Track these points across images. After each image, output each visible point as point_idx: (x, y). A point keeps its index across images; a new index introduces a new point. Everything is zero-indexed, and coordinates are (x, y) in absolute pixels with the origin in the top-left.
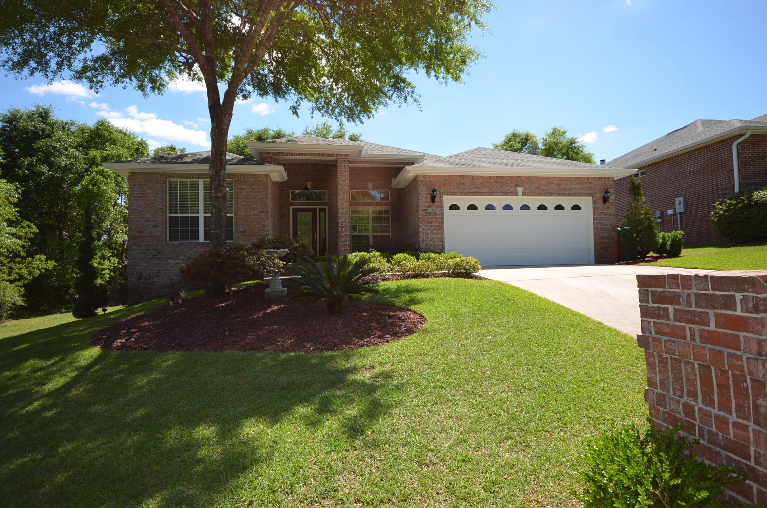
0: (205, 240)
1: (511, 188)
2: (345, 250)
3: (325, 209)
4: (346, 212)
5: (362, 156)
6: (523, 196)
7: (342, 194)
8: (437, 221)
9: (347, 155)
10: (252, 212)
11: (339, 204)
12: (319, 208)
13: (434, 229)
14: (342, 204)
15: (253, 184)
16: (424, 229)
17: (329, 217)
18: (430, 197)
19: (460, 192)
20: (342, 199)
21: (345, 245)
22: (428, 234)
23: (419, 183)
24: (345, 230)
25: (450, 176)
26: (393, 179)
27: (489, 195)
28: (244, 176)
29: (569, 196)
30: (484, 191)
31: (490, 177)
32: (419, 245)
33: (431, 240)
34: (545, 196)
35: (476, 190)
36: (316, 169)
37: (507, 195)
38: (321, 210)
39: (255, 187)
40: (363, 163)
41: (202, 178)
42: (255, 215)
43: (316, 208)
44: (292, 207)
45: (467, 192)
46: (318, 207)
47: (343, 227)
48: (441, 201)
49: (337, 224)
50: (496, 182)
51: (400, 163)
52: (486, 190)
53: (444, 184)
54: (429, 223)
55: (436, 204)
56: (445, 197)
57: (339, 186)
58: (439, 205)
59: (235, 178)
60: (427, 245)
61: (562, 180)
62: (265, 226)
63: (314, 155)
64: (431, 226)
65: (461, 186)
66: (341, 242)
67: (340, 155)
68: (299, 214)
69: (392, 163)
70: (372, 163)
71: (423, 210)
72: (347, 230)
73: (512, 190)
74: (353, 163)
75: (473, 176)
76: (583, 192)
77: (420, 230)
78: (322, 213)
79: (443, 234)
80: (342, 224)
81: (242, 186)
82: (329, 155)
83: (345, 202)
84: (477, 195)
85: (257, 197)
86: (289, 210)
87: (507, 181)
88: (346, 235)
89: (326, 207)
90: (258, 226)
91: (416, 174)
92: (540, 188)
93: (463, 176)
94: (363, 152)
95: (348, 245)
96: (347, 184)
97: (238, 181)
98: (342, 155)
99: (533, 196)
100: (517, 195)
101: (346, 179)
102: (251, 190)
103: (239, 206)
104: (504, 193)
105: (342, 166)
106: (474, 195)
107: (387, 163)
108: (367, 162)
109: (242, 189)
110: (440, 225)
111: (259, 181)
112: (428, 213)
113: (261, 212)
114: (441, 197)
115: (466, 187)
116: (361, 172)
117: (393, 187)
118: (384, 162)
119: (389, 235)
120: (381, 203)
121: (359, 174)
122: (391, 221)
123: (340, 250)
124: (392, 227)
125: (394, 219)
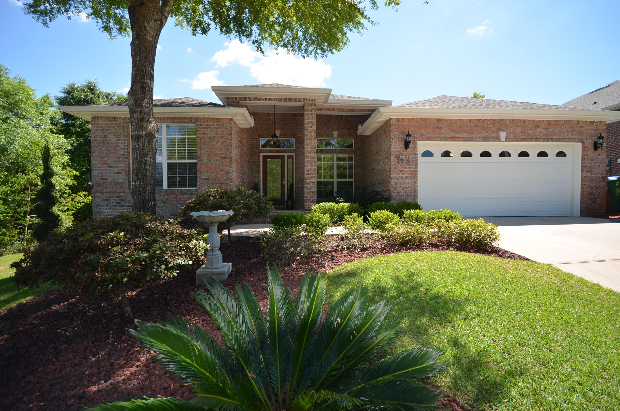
0: (168, 187)
1: (492, 132)
2: (311, 197)
3: (293, 156)
4: (313, 158)
5: (329, 102)
6: (505, 141)
7: (309, 140)
8: (410, 168)
9: (315, 100)
10: (216, 158)
11: (306, 150)
12: (287, 156)
13: (407, 177)
14: (308, 151)
15: (216, 128)
16: (395, 178)
17: (296, 164)
18: (403, 143)
19: (436, 138)
20: (308, 145)
21: (311, 192)
22: (400, 183)
23: (392, 127)
24: (311, 177)
25: (425, 120)
26: (360, 125)
27: (468, 140)
28: (207, 121)
29: (557, 141)
30: (462, 136)
31: (470, 120)
32: (390, 194)
33: (403, 190)
34: (531, 141)
35: (453, 135)
36: (284, 118)
37: (488, 141)
38: (289, 157)
39: (218, 131)
40: (329, 110)
41: (164, 122)
42: (219, 161)
43: (284, 156)
44: (262, 154)
45: (444, 137)
46: (286, 154)
47: (309, 174)
48: (415, 147)
49: (304, 170)
50: (477, 126)
51: (367, 110)
52: (465, 135)
53: (419, 128)
54: (401, 171)
55: (409, 150)
56: (419, 142)
57: (306, 132)
58: (412, 151)
59: (197, 123)
60: (398, 195)
61: (550, 124)
62: (228, 173)
63: (281, 100)
64: (404, 174)
65: (437, 131)
66: (308, 189)
67: (307, 100)
68: (269, 161)
69: (358, 110)
70: (338, 110)
71: (395, 156)
72: (314, 177)
73: (494, 135)
74: (320, 110)
75: (451, 120)
76: (572, 137)
77: (392, 178)
78: (290, 160)
79: (416, 183)
80: (308, 171)
81: (205, 131)
82: (296, 100)
83: (312, 148)
84: (455, 140)
85: (220, 143)
86: (259, 157)
87: (488, 125)
88: (313, 182)
89: (294, 154)
90: (221, 173)
91: (388, 118)
92: (526, 132)
93: (440, 119)
94: (331, 98)
95: (315, 192)
96: (314, 130)
97: (201, 125)
98: (309, 100)
99: (517, 141)
100: (499, 141)
101: (313, 125)
102: (213, 134)
103: (203, 152)
104: (485, 138)
105: (309, 111)
106: (452, 140)
107: (353, 110)
108: (333, 109)
109: (205, 134)
110: (414, 173)
111: (222, 125)
112: (401, 159)
113: (225, 158)
114: (415, 143)
115: (443, 131)
116: (327, 121)
117: (358, 134)
118: (350, 109)
119: (352, 181)
120: (346, 150)
121: (325, 123)
122: (355, 168)
123: (306, 197)
124: (355, 174)
125: (358, 166)
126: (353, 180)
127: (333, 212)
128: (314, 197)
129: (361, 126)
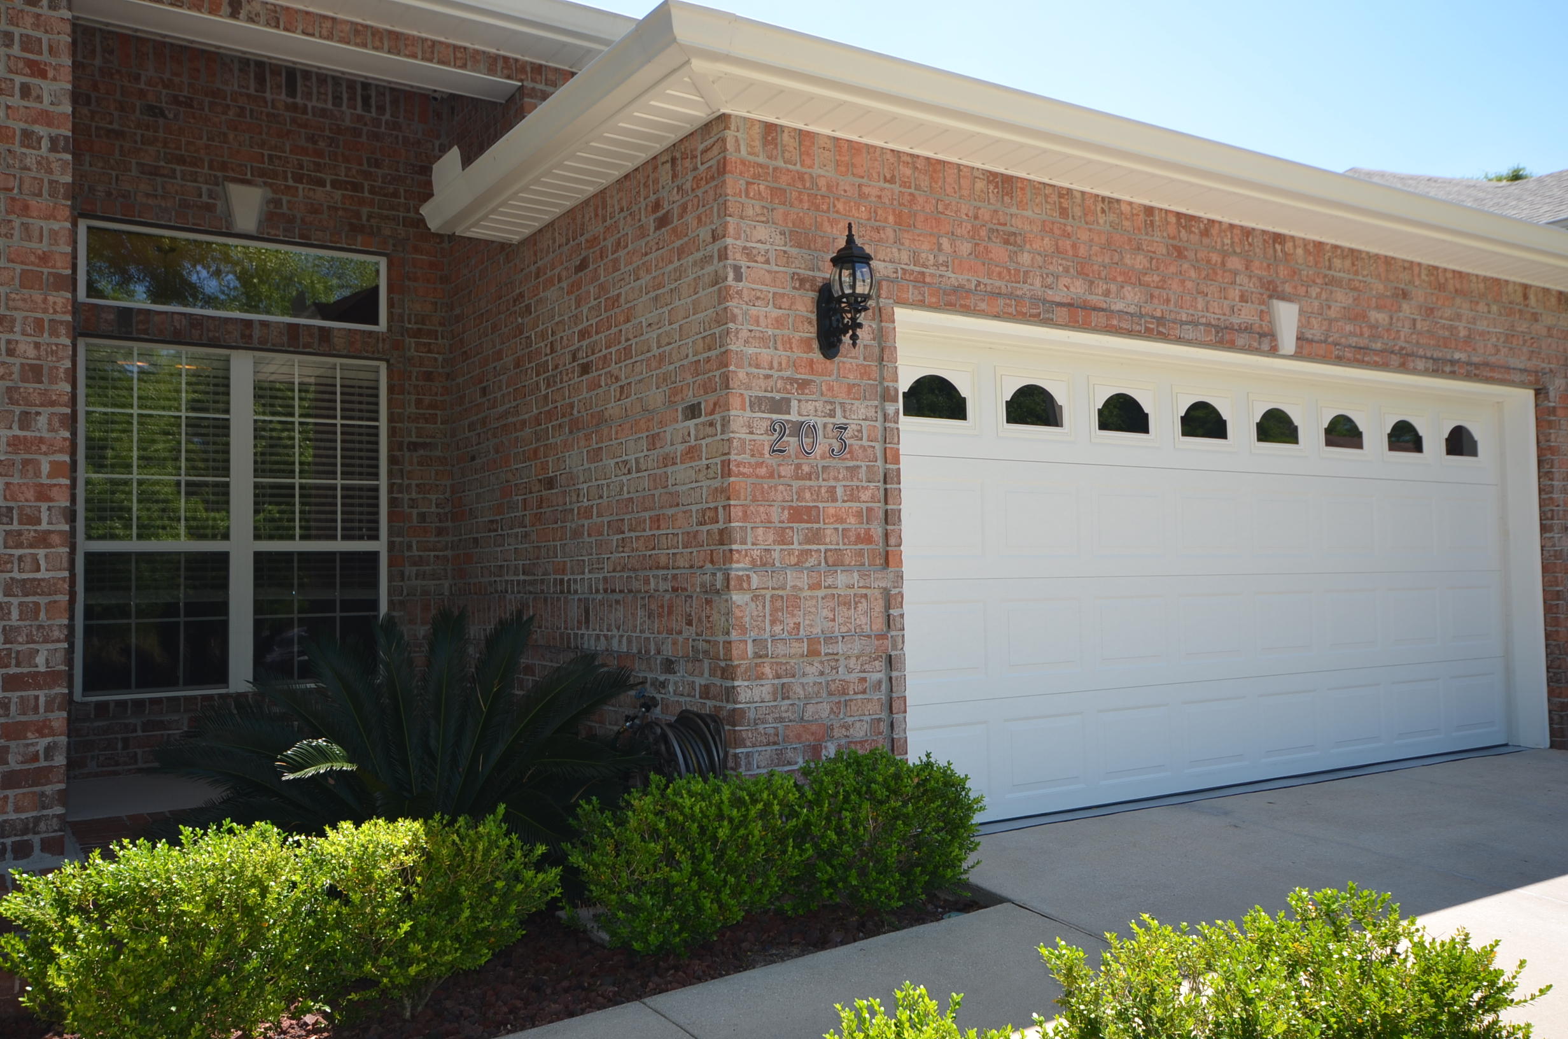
1: (1243, 298)
2: (14, 731)
4: (34, 372)
6: (1298, 356)
8: (853, 497)
13: (835, 562)
16: (763, 564)
18: (805, 306)
19: (996, 295)
21: (13, 682)
22: (794, 602)
23: (733, 184)
24: (15, 540)
25: (935, 166)
26: (454, 154)
27: (1148, 334)
29: (1469, 377)
30: (1119, 306)
31: (1149, 211)
32: (730, 694)
33: (813, 653)
34: (1384, 366)
35: (1078, 289)
37: (1231, 346)
45: (1036, 300)
48: (884, 352)
50: (1179, 253)
51: (494, 63)
52: (1129, 299)
53: (899, 217)
54: (797, 515)
55: (851, 357)
56: (902, 314)
58: (865, 373)
60: (783, 692)
61: (1441, 287)
64: (815, 537)
65: (999, 252)
70: (278, 17)
71: (757, 404)
72: (43, 540)
73: (1247, 314)
75: (1066, 194)
76: (1514, 362)
77: (738, 567)
79: (891, 600)
84: (1085, 326)
87: (1225, 255)
88: (30, 586)
91: (701, 114)
92: (1364, 316)
93: (1008, 180)
95: (51, 677)
96: (46, 118)
99: (1340, 360)
100: (1273, 351)
101: (39, 71)
104: (1218, 329)
106: (1073, 324)
110: (877, 530)
112: (798, 428)
114: (884, 317)
115: (1025, 258)
116: (175, 100)
117: (433, 225)
118: (375, 32)
119: (374, 556)
120: (325, 333)
121: (153, 111)
122: (392, 460)
124: (392, 502)
125: (414, 447)
126: (380, 546)
127: (257, 934)
128: (42, 729)
129: (467, 161)
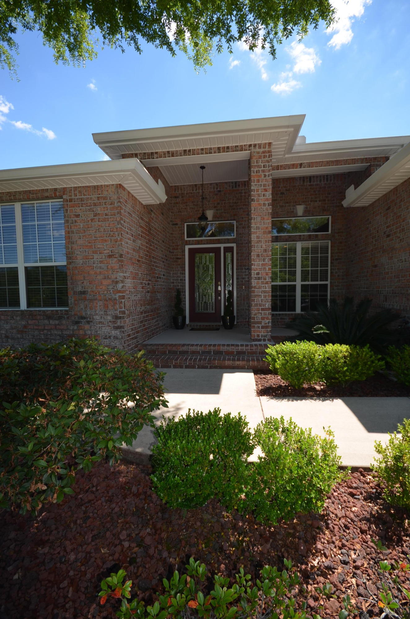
0: (28, 306)
2: (263, 318)
3: (232, 248)
4: (265, 251)
5: (295, 149)
7: (259, 219)
9: (270, 144)
10: (96, 256)
11: (254, 237)
12: (225, 248)
14: (258, 237)
15: (95, 205)
17: (237, 260)
20: (258, 228)
21: (263, 310)
24: (263, 283)
26: (353, 186)
28: (80, 192)
38: (227, 250)
39: (99, 210)
40: (294, 166)
41: (16, 200)
42: (101, 262)
43: (220, 248)
44: (187, 247)
46: (222, 246)
47: (259, 278)
49: (249, 269)
51: (362, 160)
57: (254, 205)
59: (64, 197)
62: (117, 282)
63: (209, 151)
66: (256, 305)
67: (255, 146)
68: (198, 256)
69: (346, 162)
70: (310, 165)
72: (267, 283)
74: (278, 168)
78: (229, 255)
80: (258, 274)
81: (78, 210)
82: (236, 149)
83: (264, 233)
85: (102, 230)
86: (184, 251)
88: (265, 292)
89: (234, 245)
90: (105, 282)
94: (298, 141)
95: (269, 309)
96: (267, 200)
97: (71, 200)
98: (260, 146)
101: (266, 190)
102: (92, 216)
103: (75, 246)
105: (259, 166)
107: (337, 162)
108: (301, 165)
109: (78, 216)
111: (105, 198)
113: (110, 256)
116: (287, 190)
117: (345, 206)
118: (332, 162)
119: (327, 285)
120: (317, 236)
121: (282, 193)
122: (331, 263)
123: (254, 318)
124: (331, 273)
125: (337, 259)
126: (328, 283)
128: (267, 318)
129: (355, 188)
